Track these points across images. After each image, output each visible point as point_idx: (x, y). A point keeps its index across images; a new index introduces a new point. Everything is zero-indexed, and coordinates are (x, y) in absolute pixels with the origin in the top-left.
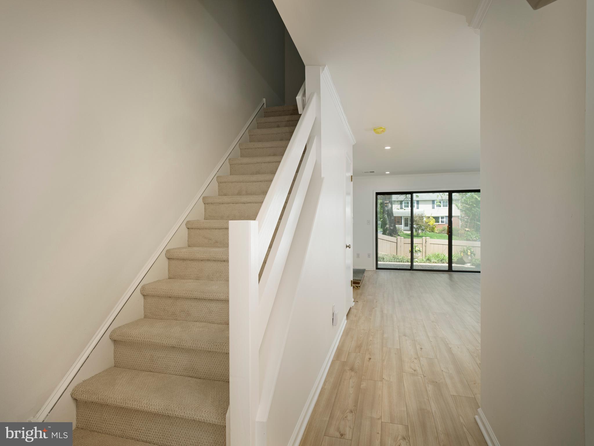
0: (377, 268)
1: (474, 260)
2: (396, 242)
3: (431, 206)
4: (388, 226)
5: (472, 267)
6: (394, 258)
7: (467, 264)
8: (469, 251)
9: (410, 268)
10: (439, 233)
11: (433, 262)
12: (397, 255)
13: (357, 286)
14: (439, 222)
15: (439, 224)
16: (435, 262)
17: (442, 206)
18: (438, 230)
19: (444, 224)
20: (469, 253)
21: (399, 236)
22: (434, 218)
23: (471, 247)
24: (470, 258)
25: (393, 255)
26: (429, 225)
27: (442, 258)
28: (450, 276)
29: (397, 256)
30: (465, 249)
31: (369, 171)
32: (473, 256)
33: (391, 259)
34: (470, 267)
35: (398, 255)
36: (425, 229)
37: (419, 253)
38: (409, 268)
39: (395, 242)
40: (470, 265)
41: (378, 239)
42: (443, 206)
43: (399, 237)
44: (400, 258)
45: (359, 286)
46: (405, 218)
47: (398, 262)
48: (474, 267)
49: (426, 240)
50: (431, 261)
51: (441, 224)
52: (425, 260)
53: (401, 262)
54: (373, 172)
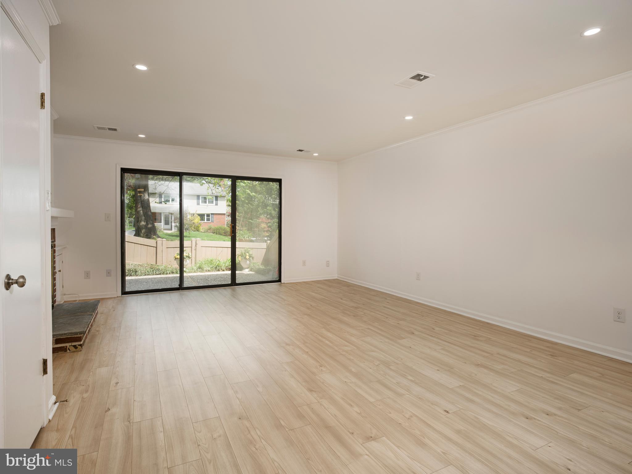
0: (124, 293)
1: (252, 265)
2: (156, 246)
3: (195, 201)
4: (143, 223)
5: (251, 272)
6: (152, 269)
7: (244, 270)
8: (247, 254)
9: (179, 287)
10: (204, 232)
11: (206, 271)
12: (156, 264)
13: (75, 347)
14: (204, 220)
15: (205, 223)
16: (209, 271)
17: (207, 202)
18: (203, 229)
19: (210, 223)
20: (248, 257)
21: (159, 237)
22: (199, 215)
23: (249, 249)
24: (248, 262)
25: (151, 265)
26: (194, 223)
27: (217, 264)
28: (234, 290)
29: (157, 266)
30: (243, 252)
31: (107, 127)
32: (252, 260)
33: (148, 271)
34: (249, 273)
35: (158, 264)
36: (189, 228)
37: (188, 260)
38: (177, 287)
39: (154, 247)
40: (249, 271)
41: (126, 242)
42: (209, 203)
43: (159, 239)
44: (160, 268)
45: (81, 345)
46: (165, 215)
47: (158, 274)
48: (253, 273)
49: (196, 243)
50: (203, 270)
51: (207, 223)
52: (195, 268)
53: (163, 274)
54: (115, 130)
